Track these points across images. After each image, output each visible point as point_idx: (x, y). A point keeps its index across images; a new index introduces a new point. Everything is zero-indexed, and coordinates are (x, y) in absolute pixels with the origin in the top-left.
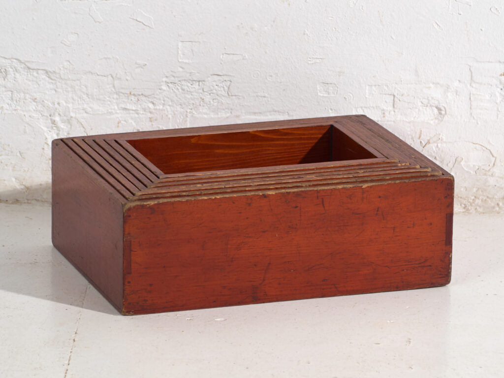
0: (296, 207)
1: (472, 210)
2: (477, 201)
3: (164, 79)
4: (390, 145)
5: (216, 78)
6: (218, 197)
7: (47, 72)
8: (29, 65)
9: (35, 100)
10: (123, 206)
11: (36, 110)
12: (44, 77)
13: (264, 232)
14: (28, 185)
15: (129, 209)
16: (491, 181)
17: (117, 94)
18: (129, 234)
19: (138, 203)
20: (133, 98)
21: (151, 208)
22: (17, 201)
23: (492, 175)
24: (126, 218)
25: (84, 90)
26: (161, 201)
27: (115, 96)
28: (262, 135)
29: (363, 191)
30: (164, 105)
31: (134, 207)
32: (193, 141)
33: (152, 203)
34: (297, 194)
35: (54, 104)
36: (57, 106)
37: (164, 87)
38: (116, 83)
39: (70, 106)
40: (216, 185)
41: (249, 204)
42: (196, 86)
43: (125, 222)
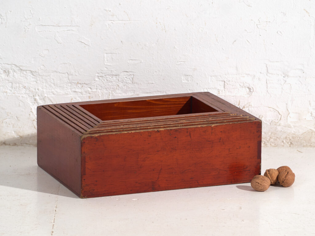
0: (176, 137)
1: (269, 145)
2: (271, 140)
3: (97, 75)
4: (225, 106)
5: (126, 73)
6: (133, 132)
7: (31, 72)
8: (21, 68)
9: (25, 87)
10: (81, 137)
11: (25, 93)
12: (30, 74)
13: (158, 151)
14: (21, 135)
15: (84, 139)
16: (279, 128)
17: (70, 83)
18: (84, 152)
19: (89, 135)
20: (79, 85)
21: (96, 138)
22: (15, 144)
23: (279, 125)
24: (82, 144)
25: (52, 81)
26: (102, 134)
27: (70, 85)
28: (153, 102)
29: (212, 128)
30: (97, 89)
31: (87, 137)
32: (115, 105)
33: (96, 135)
34: (176, 130)
35: (35, 89)
36: (37, 90)
37: (97, 79)
38: (70, 77)
39: (45, 90)
40: (131, 126)
41: (150, 136)
42: (114, 78)
43: (82, 146)
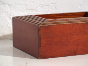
0: (86, 27)
3: (39, 5)
5: (53, 4)
6: (65, 24)
7: (8, 4)
8: (4, 2)
9: (5, 12)
10: (38, 26)
11: (6, 15)
12: (8, 6)
13: (77, 34)
15: (40, 27)
17: (27, 9)
18: (40, 34)
20: (31, 10)
21: (46, 27)
25: (18, 8)
26: (49, 25)
27: (26, 10)
28: (69, 14)
30: (39, 12)
31: (42, 26)
32: (51, 16)
33: (46, 25)
34: (86, 23)
35: (10, 13)
36: (11, 13)
37: (39, 7)
38: (27, 7)
39: (15, 13)
40: (63, 21)
41: (73, 26)
42: (47, 7)
43: (39, 31)
